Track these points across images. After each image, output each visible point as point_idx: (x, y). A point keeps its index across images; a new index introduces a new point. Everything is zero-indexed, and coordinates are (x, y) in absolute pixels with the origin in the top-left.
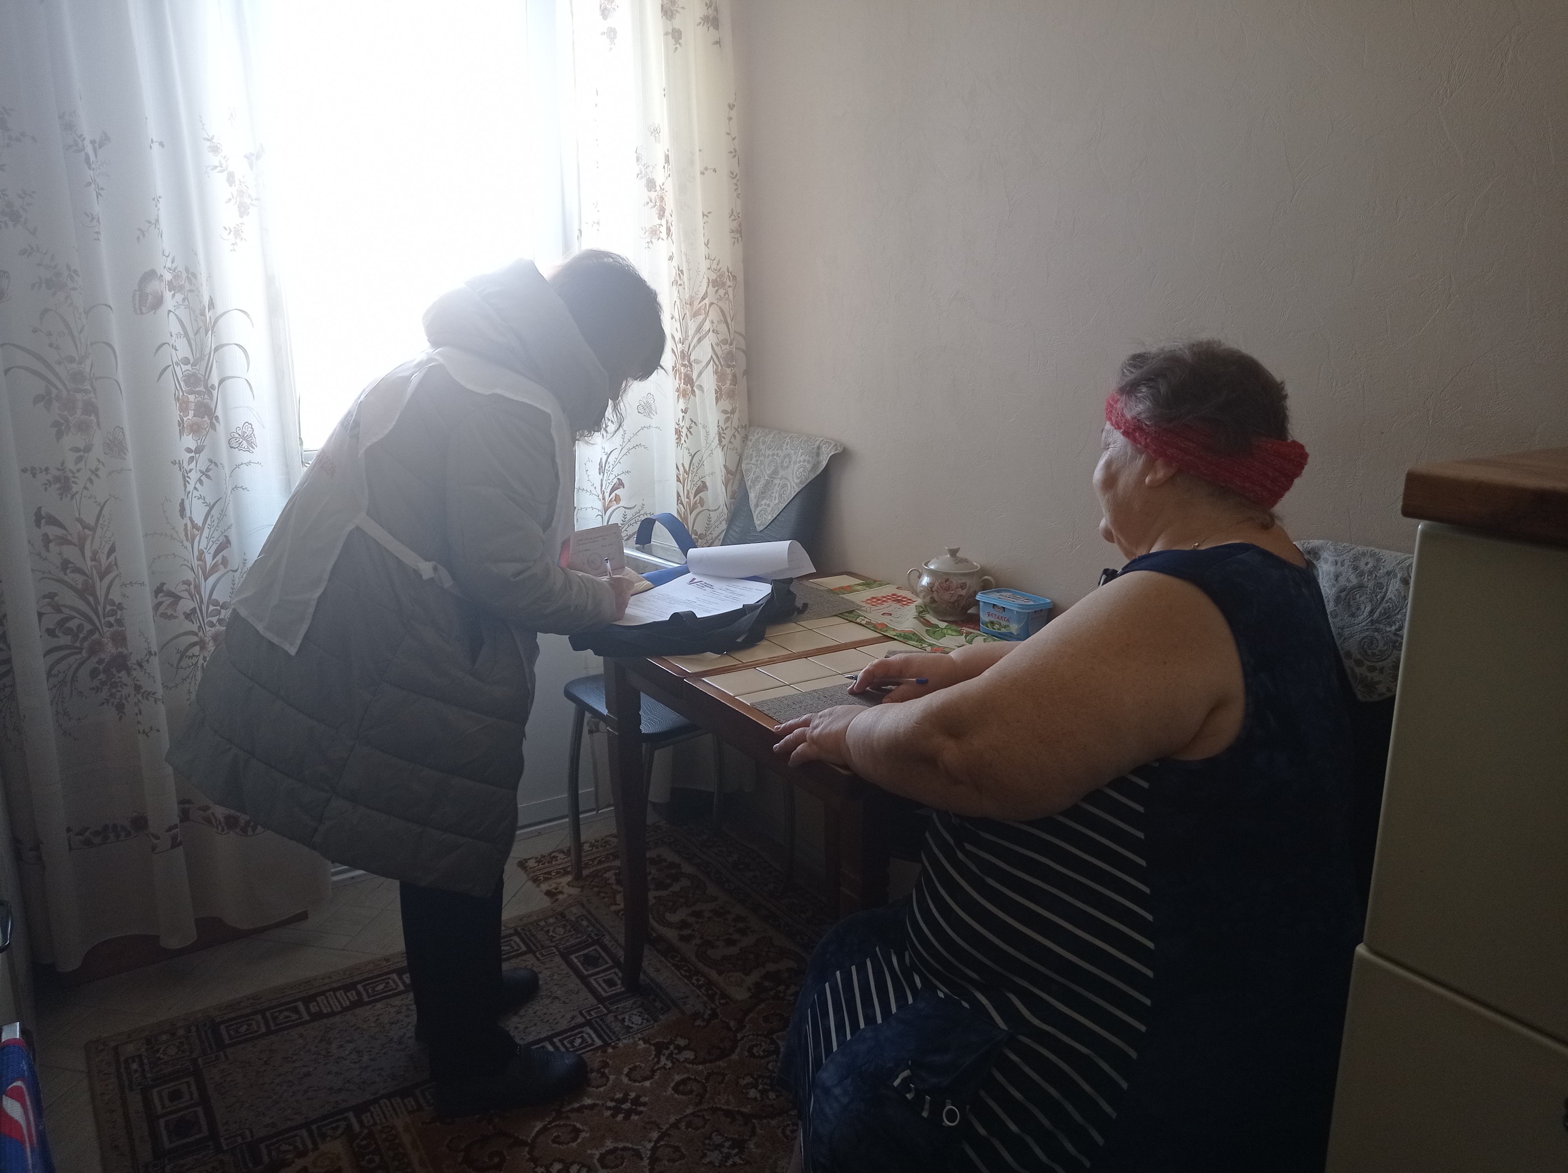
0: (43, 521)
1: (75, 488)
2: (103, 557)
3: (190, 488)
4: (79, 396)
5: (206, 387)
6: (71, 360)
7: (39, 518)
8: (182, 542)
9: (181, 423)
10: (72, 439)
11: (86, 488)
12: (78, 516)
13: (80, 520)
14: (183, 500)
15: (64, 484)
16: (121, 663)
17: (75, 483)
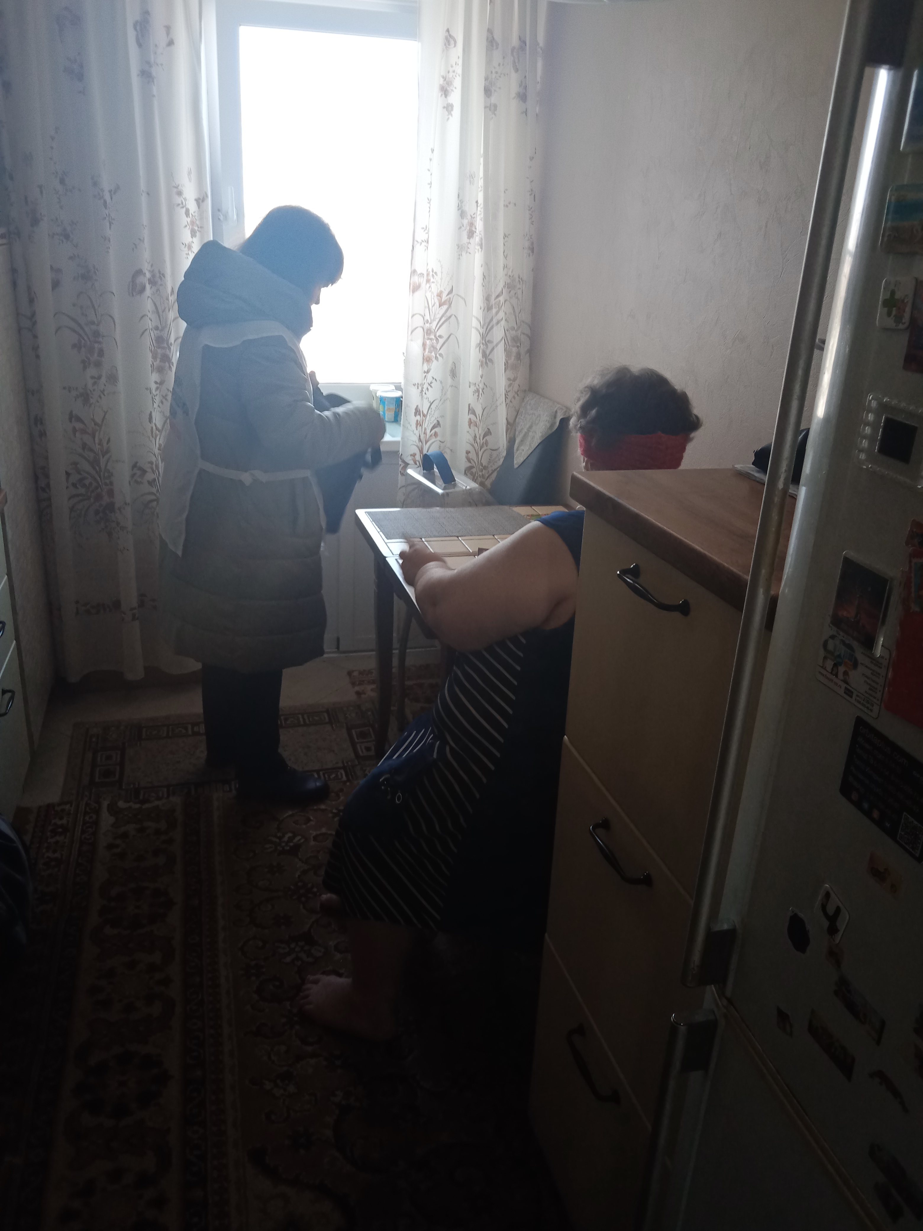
0: (73, 420)
1: (92, 401)
2: (105, 444)
3: (156, 405)
4: (96, 345)
5: (167, 344)
6: (93, 323)
7: (72, 417)
8: (149, 438)
9: (152, 366)
10: (92, 371)
11: (98, 402)
12: (92, 417)
13: (93, 420)
14: (151, 412)
15: (85, 397)
16: (111, 507)
17: (92, 398)
